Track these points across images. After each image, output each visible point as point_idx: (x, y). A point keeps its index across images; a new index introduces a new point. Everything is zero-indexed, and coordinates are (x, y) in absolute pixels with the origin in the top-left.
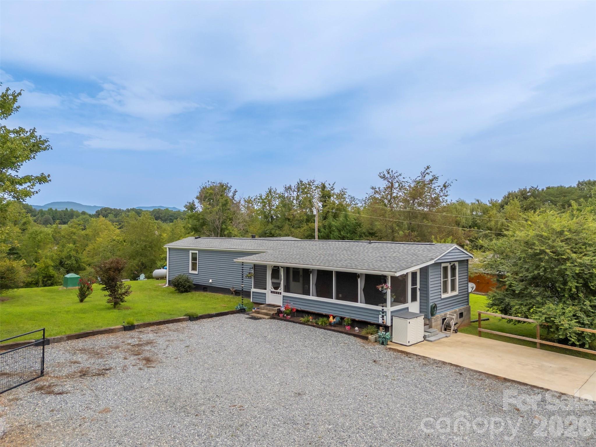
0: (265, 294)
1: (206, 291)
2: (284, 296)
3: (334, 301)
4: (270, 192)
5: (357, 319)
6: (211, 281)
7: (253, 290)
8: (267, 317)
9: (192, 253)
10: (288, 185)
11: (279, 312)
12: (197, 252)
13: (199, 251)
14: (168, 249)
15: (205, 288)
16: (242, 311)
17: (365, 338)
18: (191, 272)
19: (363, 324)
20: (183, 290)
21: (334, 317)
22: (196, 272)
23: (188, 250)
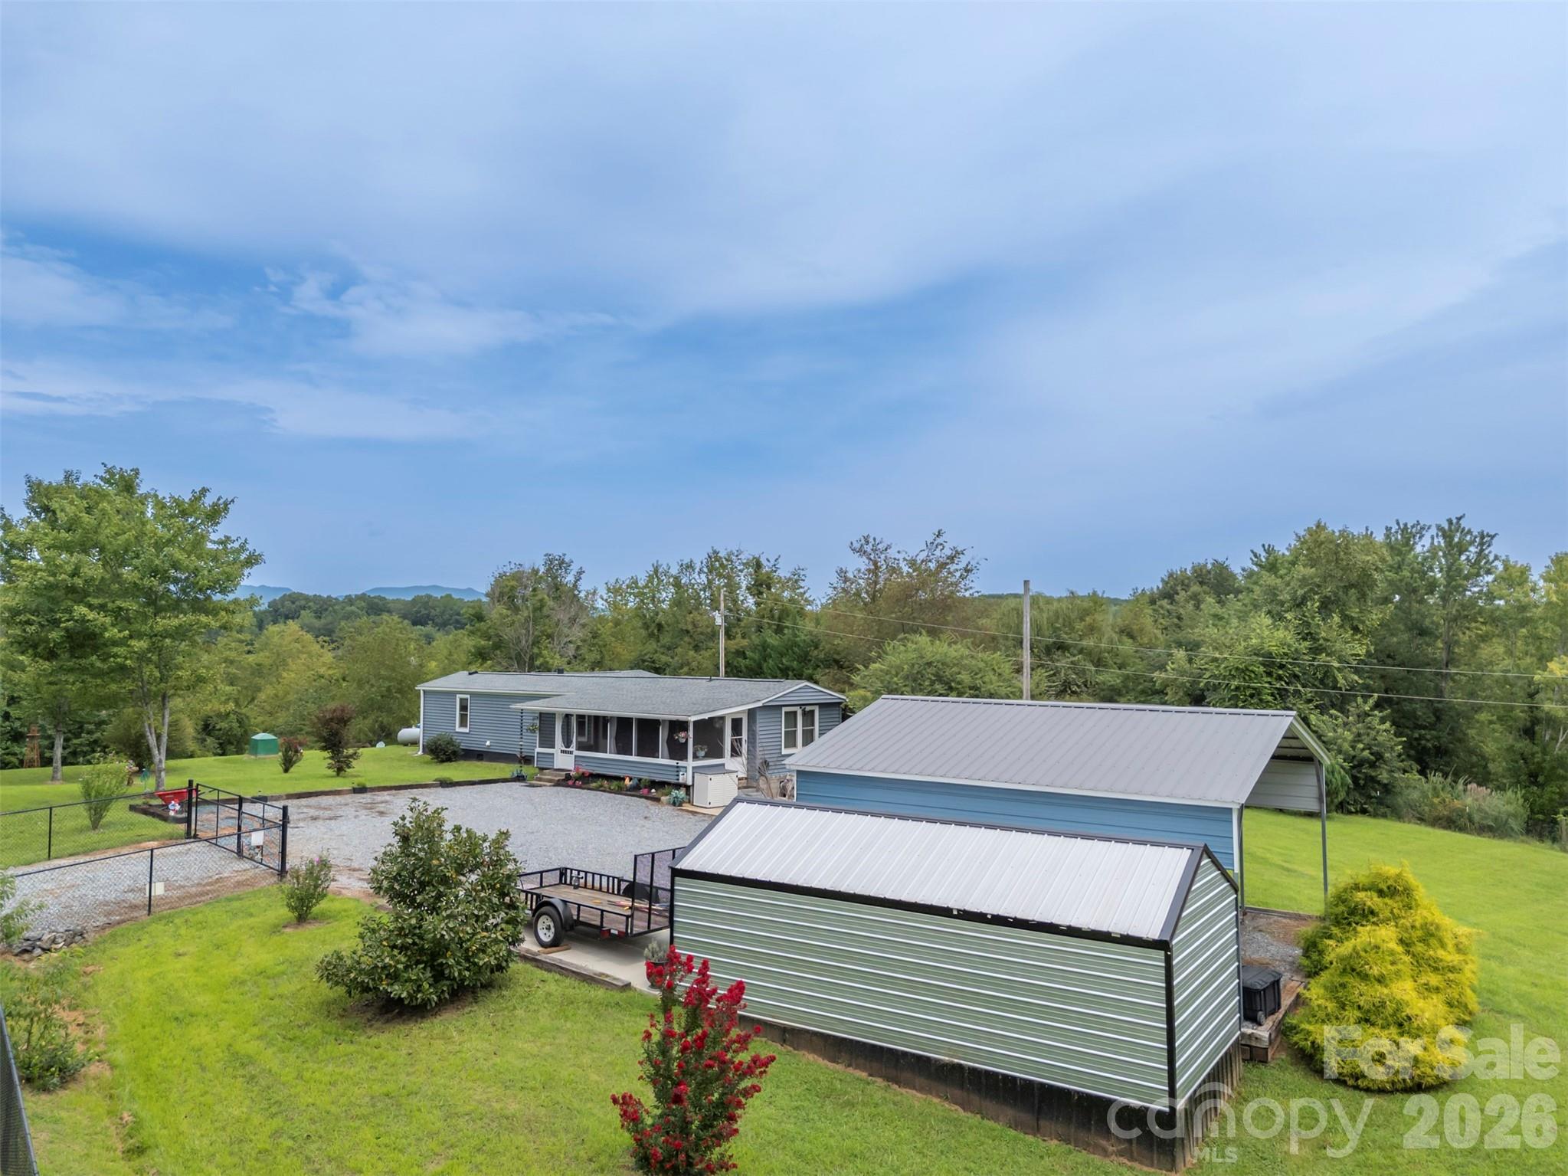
0: (553, 754)
1: (482, 760)
2: (576, 756)
3: (634, 758)
4: (656, 571)
5: (657, 780)
6: (488, 743)
7: (538, 750)
8: (548, 784)
9: (461, 699)
10: (686, 561)
11: (568, 777)
12: (468, 696)
13: (472, 694)
14: (422, 692)
15: (479, 756)
16: (520, 778)
17: (657, 800)
18: (458, 729)
19: (660, 785)
20: (444, 757)
21: (631, 779)
22: (467, 730)
23: (453, 694)
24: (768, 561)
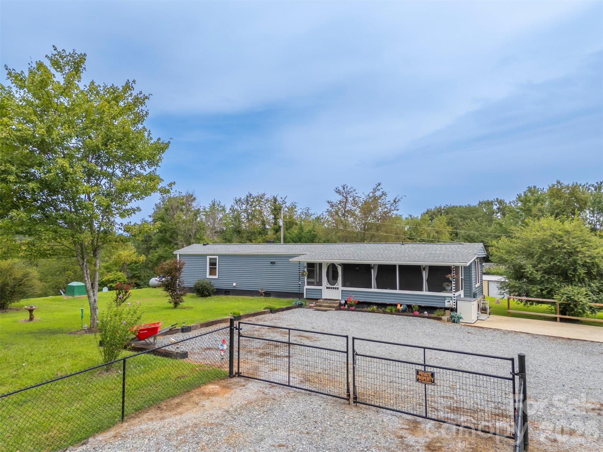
0: (321, 290)
2: (342, 291)
3: (398, 291)
5: (423, 305)
6: (234, 284)
7: (306, 287)
9: (210, 259)
10: (238, 198)
12: (217, 257)
13: (220, 256)
14: (178, 256)
15: (227, 292)
16: (300, 306)
18: (208, 276)
19: (431, 309)
21: (401, 305)
22: (216, 277)
23: (205, 256)
24: (281, 198)
